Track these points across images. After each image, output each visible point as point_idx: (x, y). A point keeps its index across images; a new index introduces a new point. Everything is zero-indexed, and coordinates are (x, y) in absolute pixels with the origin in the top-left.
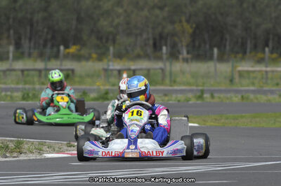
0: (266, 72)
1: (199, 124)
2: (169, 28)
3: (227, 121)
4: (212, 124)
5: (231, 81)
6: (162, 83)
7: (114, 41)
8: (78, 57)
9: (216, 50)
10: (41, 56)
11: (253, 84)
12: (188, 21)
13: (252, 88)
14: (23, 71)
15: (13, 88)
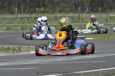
1: (94, 38)
3: (105, 37)
4: (99, 38)
5: (107, 21)
6: (79, 22)
7: (58, 5)
8: (44, 13)
9: (100, 8)
10: (29, 12)
14: (21, 18)
15: (17, 25)
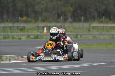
0: (104, 26)
2: (64, 9)
5: (89, 30)
7: (41, 14)
8: (26, 22)
9: (83, 18)
10: (11, 21)
11: (98, 31)
12: (71, 6)
13: (97, 33)
14: (4, 27)
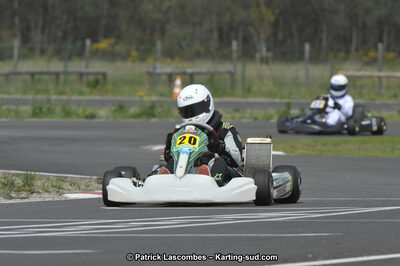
0: (380, 78)
1: (285, 152)
2: (241, 15)
3: (324, 148)
4: (305, 152)
6: (231, 95)
7: (163, 32)
8: (111, 56)
9: (307, 47)
10: (58, 54)
11: (361, 95)
12: (268, 5)
13: (358, 101)
14: (32, 74)
15: (19, 100)
